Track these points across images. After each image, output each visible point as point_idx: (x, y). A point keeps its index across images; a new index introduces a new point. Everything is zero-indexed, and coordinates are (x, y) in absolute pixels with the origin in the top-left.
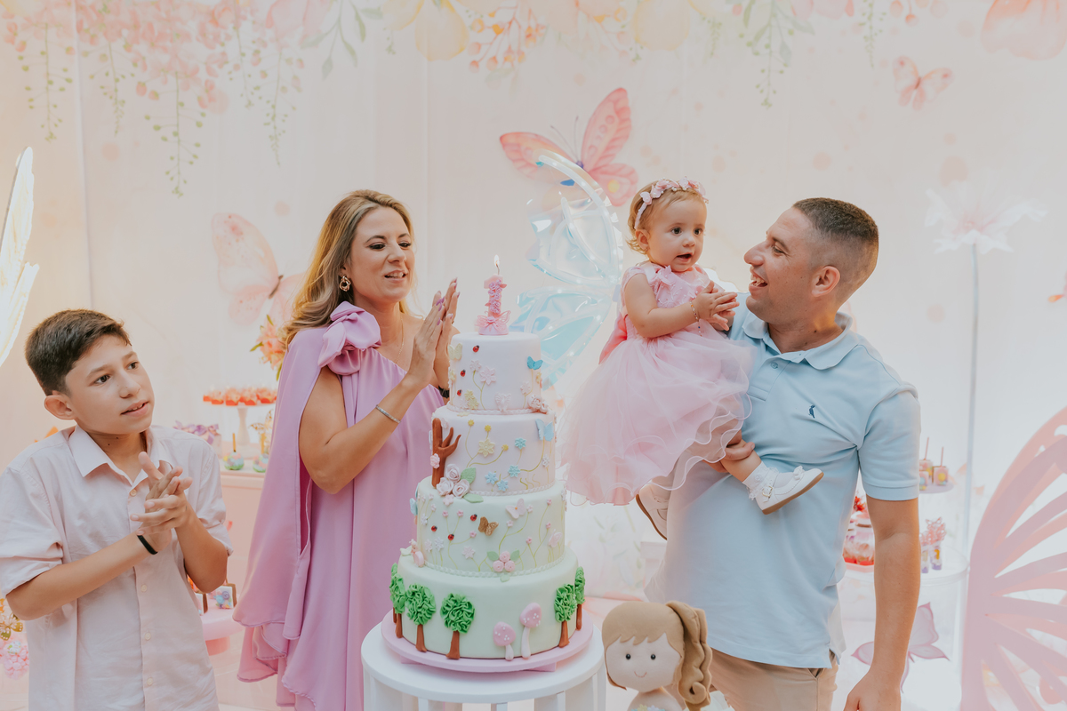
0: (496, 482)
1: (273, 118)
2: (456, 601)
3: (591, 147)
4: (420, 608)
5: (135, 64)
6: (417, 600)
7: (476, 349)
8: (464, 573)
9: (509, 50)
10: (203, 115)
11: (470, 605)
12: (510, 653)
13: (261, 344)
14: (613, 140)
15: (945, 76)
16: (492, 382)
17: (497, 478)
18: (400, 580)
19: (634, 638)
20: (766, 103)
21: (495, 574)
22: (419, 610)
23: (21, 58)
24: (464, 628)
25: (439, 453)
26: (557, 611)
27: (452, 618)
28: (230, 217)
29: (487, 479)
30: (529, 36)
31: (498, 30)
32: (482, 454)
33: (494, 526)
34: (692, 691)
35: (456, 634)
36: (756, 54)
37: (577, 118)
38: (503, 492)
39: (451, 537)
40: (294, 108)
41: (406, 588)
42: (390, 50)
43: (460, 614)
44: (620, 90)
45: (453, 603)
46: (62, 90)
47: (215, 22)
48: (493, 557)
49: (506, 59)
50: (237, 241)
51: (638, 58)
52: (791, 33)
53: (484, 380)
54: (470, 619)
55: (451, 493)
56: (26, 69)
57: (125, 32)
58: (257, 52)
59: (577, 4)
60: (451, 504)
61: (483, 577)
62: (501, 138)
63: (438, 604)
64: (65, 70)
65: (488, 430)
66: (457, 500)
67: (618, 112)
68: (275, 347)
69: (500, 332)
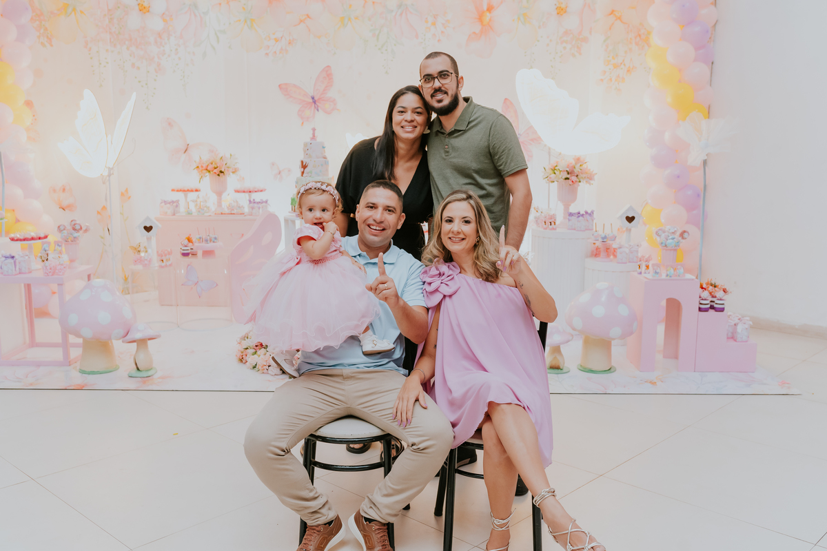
1: (184, 77)
3: (317, 90)
5: (131, 56)
7: (311, 143)
9: (282, 49)
10: (157, 76)
13: (198, 167)
14: (326, 87)
16: (315, 151)
17: (318, 172)
20: (387, 73)
23: (90, 54)
28: (168, 119)
30: (290, 43)
31: (277, 40)
32: (314, 167)
36: (382, 53)
37: (311, 77)
40: (192, 73)
44: (328, 66)
46: (105, 66)
47: (160, 37)
49: (280, 53)
50: (170, 129)
51: (335, 53)
52: (395, 45)
55: (307, 176)
56: (91, 58)
57: (127, 42)
58: (176, 50)
59: (309, 31)
62: (279, 86)
64: (106, 59)
65: (315, 161)
67: (328, 75)
68: (204, 167)
69: (316, 140)
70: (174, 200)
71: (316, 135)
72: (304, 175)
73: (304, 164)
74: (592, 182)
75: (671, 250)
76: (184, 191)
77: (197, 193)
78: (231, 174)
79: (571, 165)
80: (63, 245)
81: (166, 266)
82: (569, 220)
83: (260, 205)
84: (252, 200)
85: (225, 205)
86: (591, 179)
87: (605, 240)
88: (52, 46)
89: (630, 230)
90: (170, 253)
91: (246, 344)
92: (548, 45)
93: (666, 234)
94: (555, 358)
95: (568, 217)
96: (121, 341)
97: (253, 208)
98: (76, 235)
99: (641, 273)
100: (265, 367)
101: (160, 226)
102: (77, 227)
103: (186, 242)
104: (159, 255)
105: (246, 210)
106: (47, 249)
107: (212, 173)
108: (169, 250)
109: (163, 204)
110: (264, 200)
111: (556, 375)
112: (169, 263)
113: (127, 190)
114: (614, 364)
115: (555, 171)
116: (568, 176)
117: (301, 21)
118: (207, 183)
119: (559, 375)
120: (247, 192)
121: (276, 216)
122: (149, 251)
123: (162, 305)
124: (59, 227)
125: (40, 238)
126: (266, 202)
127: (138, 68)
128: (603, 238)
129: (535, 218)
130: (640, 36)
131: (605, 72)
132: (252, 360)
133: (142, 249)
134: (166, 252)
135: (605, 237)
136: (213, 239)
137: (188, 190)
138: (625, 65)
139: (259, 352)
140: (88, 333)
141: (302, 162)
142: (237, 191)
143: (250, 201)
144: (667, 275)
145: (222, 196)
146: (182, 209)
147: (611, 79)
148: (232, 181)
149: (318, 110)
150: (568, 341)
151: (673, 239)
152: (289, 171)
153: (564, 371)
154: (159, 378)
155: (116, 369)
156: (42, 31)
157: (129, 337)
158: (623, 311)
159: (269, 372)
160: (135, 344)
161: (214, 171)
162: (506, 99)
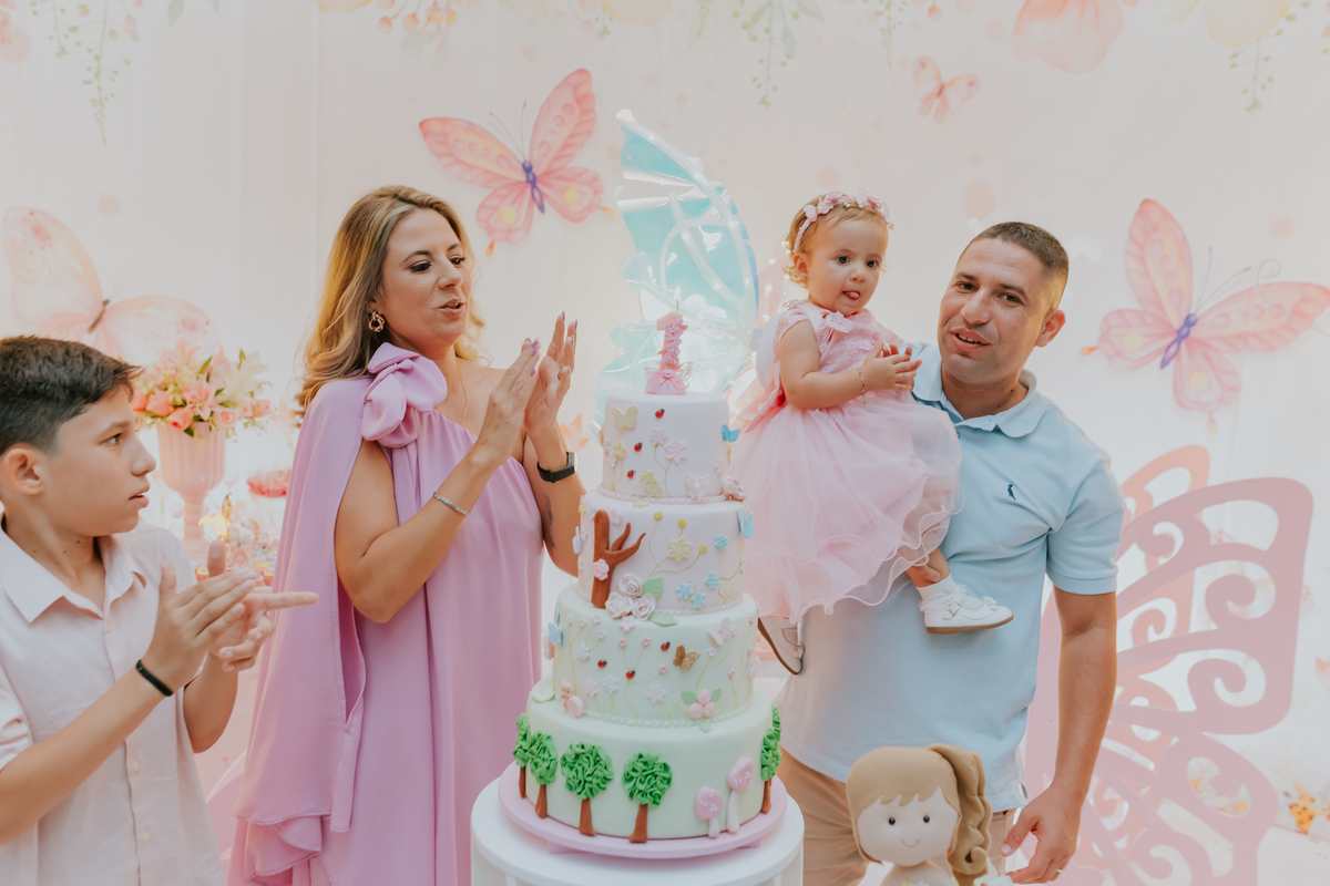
0: (690, 596)
1: (97, 75)
2: (645, 763)
3: (543, 143)
4: (589, 775)
6: (586, 766)
7: (660, 414)
8: (648, 723)
9: (435, 6)
11: (666, 767)
12: (715, 828)
14: (572, 136)
15: (971, 84)
16: (683, 459)
17: (691, 591)
18: (549, 737)
19: (899, 797)
21: (691, 722)
22: (589, 779)
24: (657, 799)
25: (608, 559)
26: (763, 766)
27: (641, 787)
28: (32, 213)
29: (678, 592)
32: (673, 558)
33: (694, 658)
34: (969, 859)
35: (644, 808)
36: (754, 39)
37: (525, 104)
38: (698, 611)
39: (631, 675)
40: (128, 63)
41: (560, 749)
43: (650, 780)
44: (582, 71)
45: (642, 765)
48: (689, 698)
49: (429, 19)
50: (42, 248)
51: (605, 31)
52: (796, 16)
53: (671, 457)
54: (666, 786)
55: (630, 614)
60: (632, 628)
61: (676, 727)
62: (422, 124)
63: (618, 771)
65: (682, 525)
66: (638, 623)
67: (579, 100)
69: (681, 391)
71: (683, 358)
72: (616, 602)
73: (615, 535)
78: (237, 425)
145: (204, 504)
148: (240, 451)
149: (542, 208)
161: (173, 418)
162: (1146, 201)
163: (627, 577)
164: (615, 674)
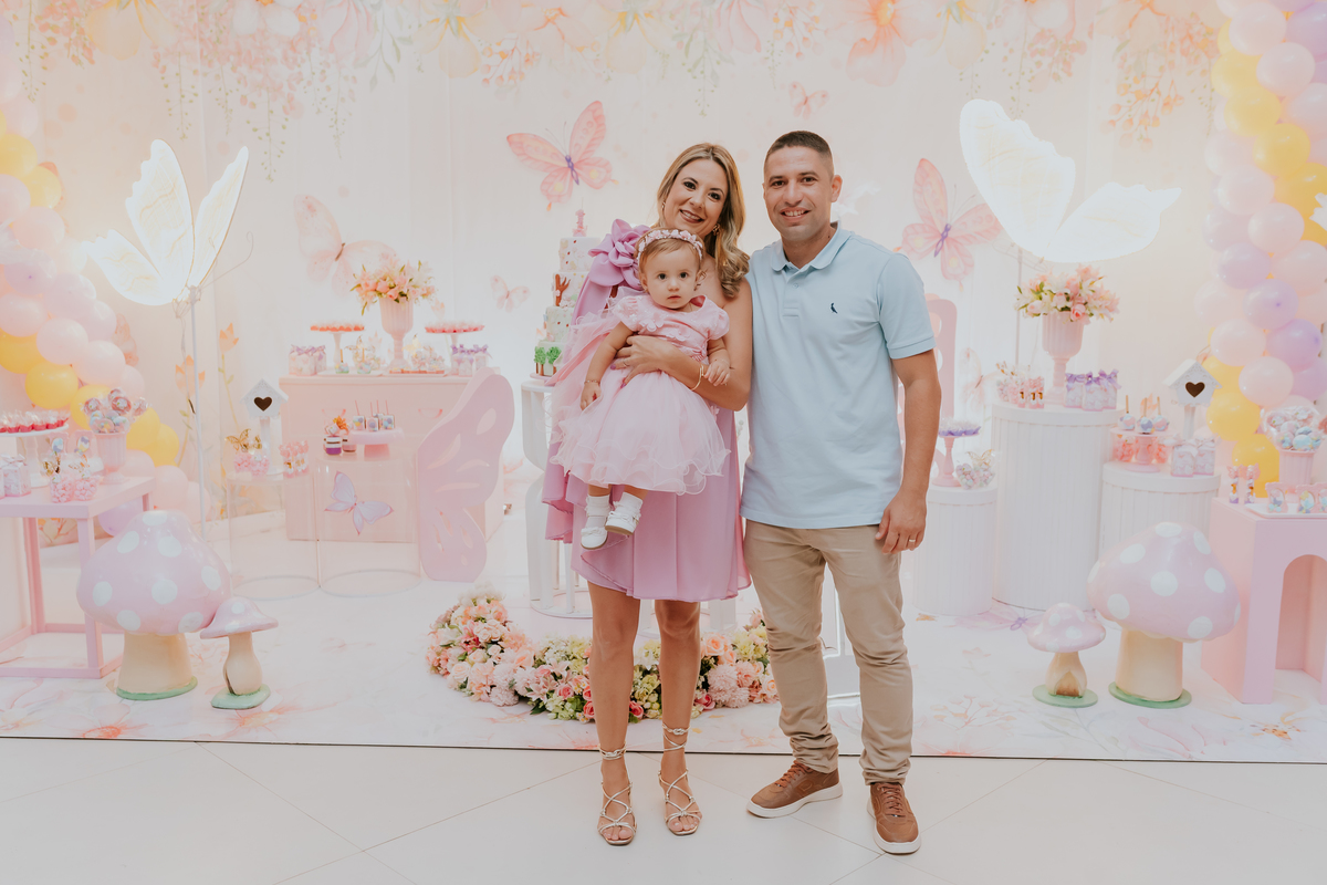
1: (336, 122)
3: (576, 144)
5: (239, 82)
6: (554, 353)
7: (575, 242)
9: (513, 71)
10: (286, 120)
13: (359, 286)
14: (593, 139)
15: (824, 96)
20: (702, 113)
22: (555, 357)
23: (163, 78)
25: (560, 289)
28: (306, 198)
30: (527, 61)
31: (504, 55)
36: (695, 78)
37: (566, 122)
40: (350, 114)
41: (546, 350)
42: (419, 69)
44: (597, 102)
46: (191, 101)
47: (294, 49)
49: (510, 78)
50: (312, 216)
51: (609, 79)
52: (718, 63)
53: (579, 256)
55: (567, 306)
56: (166, 86)
57: (232, 58)
58: (323, 72)
59: (563, 38)
62: (508, 138)
64: (193, 87)
67: (596, 119)
68: (371, 286)
69: (584, 235)
70: (316, 346)
71: (584, 225)
72: (562, 303)
73: (562, 282)
74: (1112, 315)
75: (1302, 456)
76: (334, 329)
77: (358, 333)
78: (420, 298)
79: (1075, 283)
80: (94, 441)
81: (296, 473)
82: (1069, 389)
83: (473, 356)
84: (458, 347)
85: (407, 354)
86: (1111, 310)
87: (1148, 430)
88: (92, 62)
89: (1194, 409)
90: (304, 450)
91: (446, 635)
92: (1005, 59)
93: (1294, 423)
94: (1069, 674)
95: (1066, 383)
96: (199, 632)
97: (459, 362)
98: (118, 419)
99: (1236, 501)
100: (484, 689)
101: (286, 397)
102: (122, 404)
103: (334, 428)
104: (283, 454)
105: (448, 364)
106: (60, 447)
107: (384, 296)
108: (303, 443)
109: (296, 353)
110: (481, 346)
111: (1071, 711)
112: (303, 467)
113: (231, 328)
114: (1185, 686)
115: (1043, 294)
116: (1069, 304)
117: (549, 20)
118: (375, 315)
119: (1078, 710)
120: (449, 332)
121: (503, 380)
122: (265, 445)
123: (293, 540)
124: (87, 403)
125: (47, 427)
126: (484, 350)
127: (253, 105)
128: (1143, 426)
129: (999, 384)
130: (1191, 37)
131: (1119, 107)
132: (459, 671)
133: (251, 441)
134: (297, 447)
135: (1149, 425)
136: (385, 423)
137: (341, 328)
138: (1159, 93)
139: (470, 657)
140: (131, 620)
141: (558, 277)
142: (431, 330)
143: (454, 348)
144: (1301, 509)
145: (404, 340)
146: (330, 362)
147: (1131, 121)
148: (421, 312)
149: (577, 182)
150: (1098, 642)
151: (1307, 433)
152: (525, 292)
153: (1085, 701)
154: (271, 711)
155: (191, 686)
156: (74, 35)
157: (213, 628)
158: (1215, 582)
159: (493, 699)
160: (226, 640)
161: (390, 293)
162: (922, 160)
163: (564, 293)
164: (563, 325)
